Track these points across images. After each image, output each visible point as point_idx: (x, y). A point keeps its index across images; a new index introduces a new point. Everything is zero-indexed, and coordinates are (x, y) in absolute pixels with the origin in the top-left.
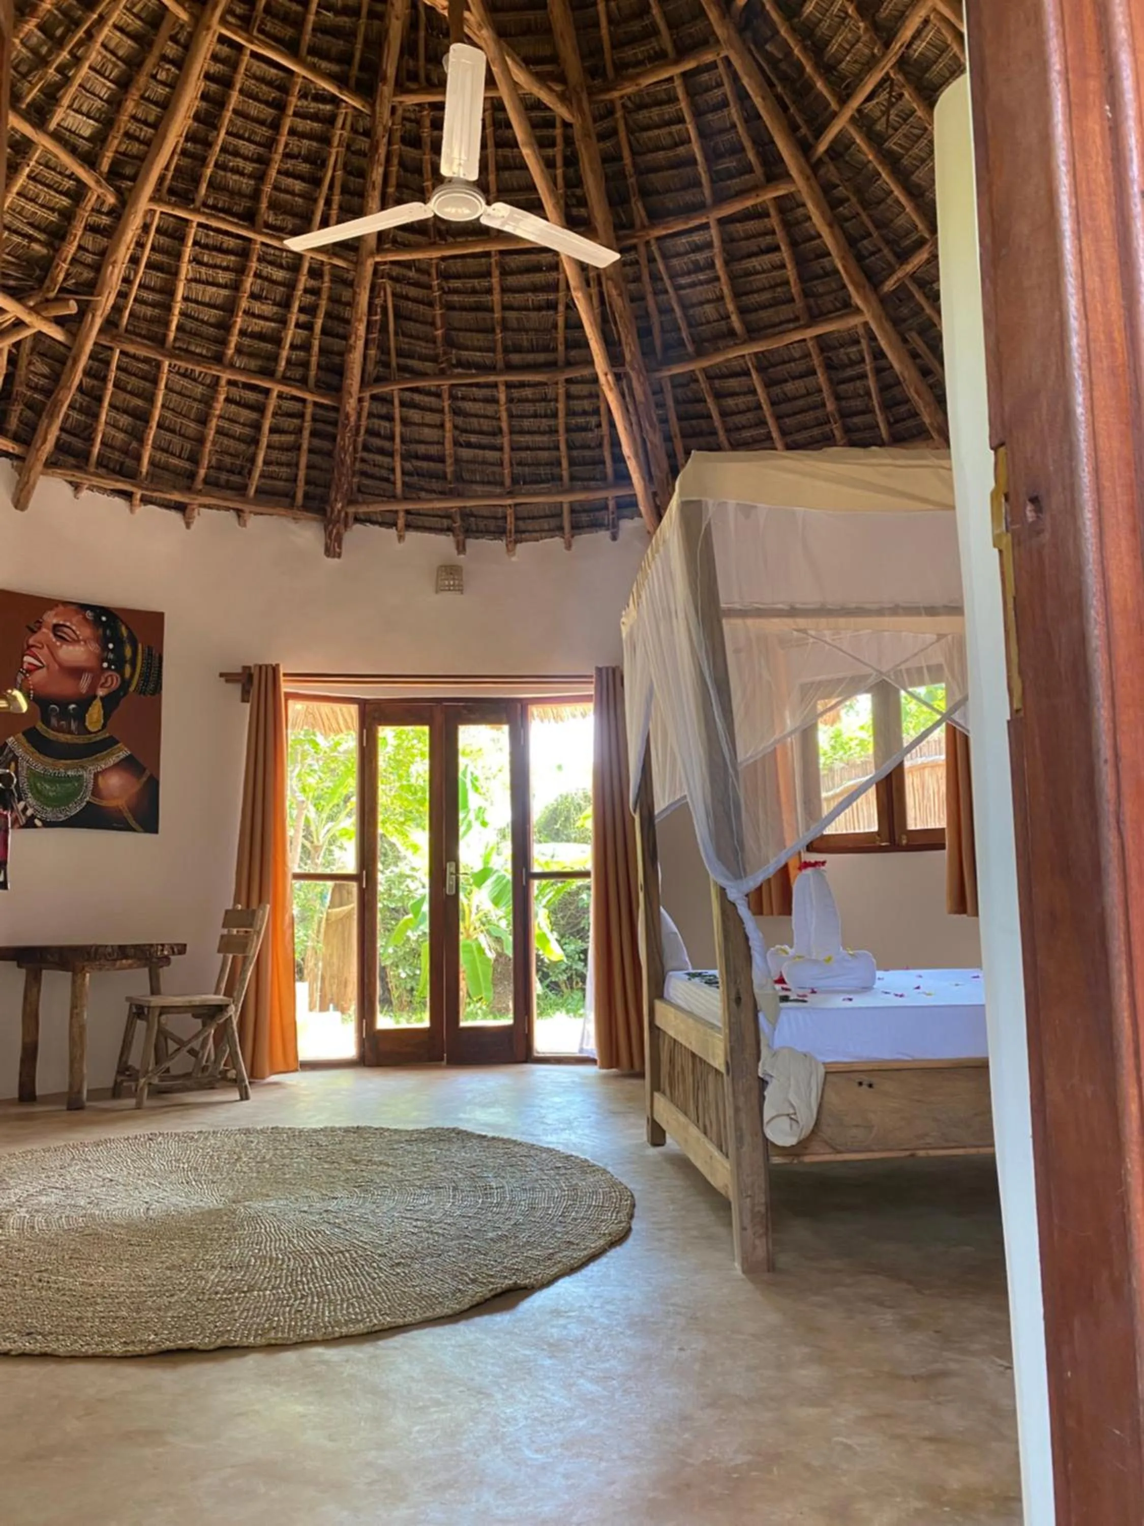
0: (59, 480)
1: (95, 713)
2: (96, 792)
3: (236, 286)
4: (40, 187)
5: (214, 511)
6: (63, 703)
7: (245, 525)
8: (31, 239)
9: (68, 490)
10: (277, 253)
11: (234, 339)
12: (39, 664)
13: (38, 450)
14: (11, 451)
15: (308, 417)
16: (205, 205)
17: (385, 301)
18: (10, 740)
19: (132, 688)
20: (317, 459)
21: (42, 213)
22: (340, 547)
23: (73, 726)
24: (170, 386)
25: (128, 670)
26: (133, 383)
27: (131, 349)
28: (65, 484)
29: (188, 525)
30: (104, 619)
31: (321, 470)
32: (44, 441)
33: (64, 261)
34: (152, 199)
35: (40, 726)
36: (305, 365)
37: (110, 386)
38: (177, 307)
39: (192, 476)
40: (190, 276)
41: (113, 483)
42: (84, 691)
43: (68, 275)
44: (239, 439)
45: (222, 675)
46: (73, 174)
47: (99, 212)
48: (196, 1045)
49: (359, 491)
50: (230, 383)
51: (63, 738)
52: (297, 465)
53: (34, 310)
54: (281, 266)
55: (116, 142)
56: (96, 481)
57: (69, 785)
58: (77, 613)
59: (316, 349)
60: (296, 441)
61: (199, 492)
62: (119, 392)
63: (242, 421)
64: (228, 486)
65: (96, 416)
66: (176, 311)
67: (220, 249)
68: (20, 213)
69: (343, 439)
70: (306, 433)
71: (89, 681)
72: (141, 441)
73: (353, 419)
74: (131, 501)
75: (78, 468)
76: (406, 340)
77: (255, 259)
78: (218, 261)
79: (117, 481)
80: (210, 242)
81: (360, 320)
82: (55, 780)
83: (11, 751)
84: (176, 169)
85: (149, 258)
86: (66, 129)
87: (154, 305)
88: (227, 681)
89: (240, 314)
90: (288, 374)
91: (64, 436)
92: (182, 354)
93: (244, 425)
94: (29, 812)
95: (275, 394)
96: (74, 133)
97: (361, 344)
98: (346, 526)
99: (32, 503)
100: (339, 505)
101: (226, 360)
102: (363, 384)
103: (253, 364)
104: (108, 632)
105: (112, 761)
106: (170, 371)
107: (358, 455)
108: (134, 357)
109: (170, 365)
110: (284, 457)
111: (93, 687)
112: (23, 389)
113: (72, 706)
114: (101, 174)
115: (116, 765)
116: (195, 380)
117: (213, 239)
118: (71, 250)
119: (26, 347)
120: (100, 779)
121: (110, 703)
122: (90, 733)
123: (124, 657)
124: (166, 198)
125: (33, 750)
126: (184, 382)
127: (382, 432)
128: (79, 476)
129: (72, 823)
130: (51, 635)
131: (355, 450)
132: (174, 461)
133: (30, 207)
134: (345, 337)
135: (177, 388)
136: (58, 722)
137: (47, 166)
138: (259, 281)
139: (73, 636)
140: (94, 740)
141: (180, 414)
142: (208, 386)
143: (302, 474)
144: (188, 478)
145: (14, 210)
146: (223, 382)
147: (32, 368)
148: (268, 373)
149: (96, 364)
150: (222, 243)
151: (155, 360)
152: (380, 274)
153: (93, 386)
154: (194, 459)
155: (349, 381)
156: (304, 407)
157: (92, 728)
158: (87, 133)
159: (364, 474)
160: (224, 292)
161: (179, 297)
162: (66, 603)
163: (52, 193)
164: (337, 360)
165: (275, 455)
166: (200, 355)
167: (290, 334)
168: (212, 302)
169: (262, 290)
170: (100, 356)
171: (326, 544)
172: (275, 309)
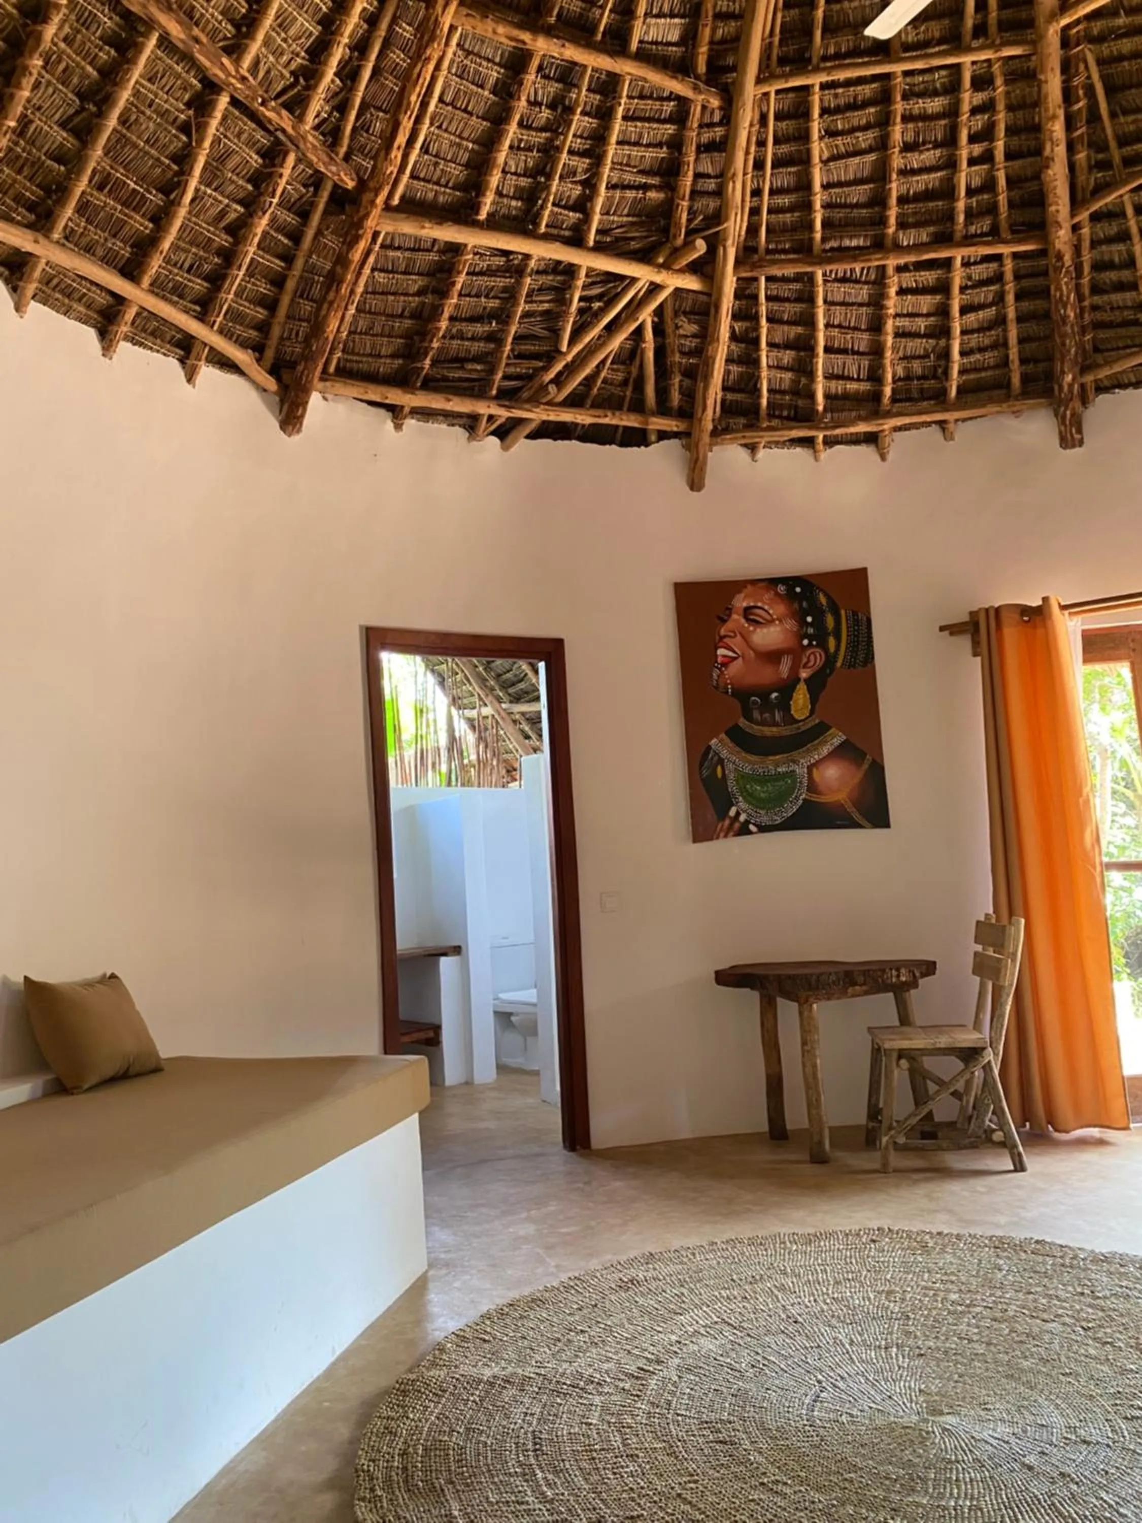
0: (730, 447)
1: (800, 699)
2: (812, 787)
3: (882, 145)
4: (639, 124)
5: (914, 432)
6: (764, 695)
7: (952, 439)
8: (645, 187)
9: (743, 454)
10: (927, 77)
11: (893, 214)
12: (731, 654)
13: (700, 420)
14: (675, 429)
15: (1009, 276)
16: (825, 58)
17: (1089, 77)
18: (714, 742)
19: (839, 664)
20: (1033, 328)
21: (650, 154)
22: (1080, 431)
23: (778, 717)
24: (829, 298)
25: (832, 642)
26: (789, 310)
27: (777, 272)
28: (739, 448)
29: (883, 458)
30: (798, 590)
31: (1039, 339)
32: (704, 409)
33: (683, 199)
34: (759, 81)
35: (742, 722)
36: (992, 209)
37: (763, 322)
38: (818, 200)
39: (877, 396)
40: (826, 155)
41: (786, 433)
42: (785, 675)
43: (692, 213)
44: (926, 336)
45: (942, 629)
46: (671, 93)
47: (711, 125)
48: (960, 1086)
49: (1096, 350)
50: (900, 269)
51: (768, 731)
52: (1005, 344)
53: (666, 266)
54: (935, 93)
55: (707, 31)
56: (768, 436)
57: (781, 783)
58: (768, 589)
59: (1002, 182)
60: (998, 313)
61: (888, 415)
62: (775, 326)
63: (925, 311)
64: (924, 396)
65: (756, 362)
66: (818, 205)
67: (854, 106)
68: (628, 165)
69: (1058, 288)
70: (1010, 298)
71: (790, 663)
72: (811, 375)
73: (1068, 259)
74: (813, 447)
75: (750, 427)
76: (1131, 118)
77: (899, 98)
78: (855, 122)
79: (791, 429)
80: (842, 101)
81: (1054, 117)
82: (764, 780)
83: (716, 754)
84: (782, 32)
85: (774, 154)
86: (652, 43)
87: (791, 209)
88: (952, 634)
89: (894, 176)
90: (972, 229)
91: (729, 396)
92: (836, 254)
93: (928, 315)
94: (743, 818)
95: (958, 262)
96: (661, 43)
97: (1061, 151)
98: (1085, 402)
99: (708, 481)
100: (1069, 378)
101: (889, 242)
102: (1076, 203)
103: (924, 235)
104: (805, 604)
105: (825, 750)
106: (825, 281)
107: (1086, 303)
108: (784, 280)
109: (824, 275)
110: (986, 339)
111: (794, 670)
112: (677, 358)
113: (774, 695)
114: (697, 77)
115: (832, 755)
116: (857, 281)
117: (844, 95)
118: (687, 182)
119: (669, 312)
120: (815, 770)
121: (816, 685)
122: (798, 721)
123: (826, 628)
124: (778, 71)
125: (738, 749)
126: (844, 288)
127: (1117, 260)
128: (751, 436)
129: (791, 824)
130: (743, 621)
131: (1080, 298)
132: (852, 386)
133: (636, 152)
134: (1038, 151)
135: (838, 298)
136: (761, 714)
137: (641, 97)
138: (911, 126)
139: (768, 617)
140: (803, 729)
141: (849, 328)
142: (874, 283)
143: (1014, 353)
144: (873, 400)
145: (621, 164)
146: (890, 271)
147: (681, 332)
148: (944, 239)
149: (744, 302)
150: (855, 98)
151: (806, 273)
152: (1073, 41)
153: (747, 329)
154: (875, 377)
155: (1053, 208)
156: (1002, 265)
157: (798, 716)
158: (674, 36)
159: (1098, 325)
160: (872, 157)
161: (817, 186)
162: (754, 582)
163: (655, 126)
164: (1033, 186)
165: (974, 340)
166: (858, 248)
167: (965, 177)
168: (859, 175)
169: (917, 134)
170: (745, 293)
171: (1060, 433)
172: (938, 152)
